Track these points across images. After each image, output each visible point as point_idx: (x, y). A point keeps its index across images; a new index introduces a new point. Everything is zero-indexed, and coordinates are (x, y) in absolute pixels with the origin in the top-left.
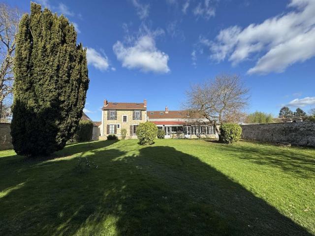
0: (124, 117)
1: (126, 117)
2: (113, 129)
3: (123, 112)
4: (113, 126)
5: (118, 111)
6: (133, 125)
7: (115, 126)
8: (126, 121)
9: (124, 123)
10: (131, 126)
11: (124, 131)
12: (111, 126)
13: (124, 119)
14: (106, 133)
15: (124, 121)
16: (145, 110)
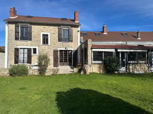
0: (44, 35)
1: (47, 35)
2: (26, 56)
3: (42, 27)
4: (26, 51)
5: (33, 26)
6: (59, 49)
7: (29, 50)
8: (47, 43)
9: (45, 47)
10: (55, 52)
11: (43, 59)
12: (21, 51)
13: (44, 39)
14: (14, 61)
15: (44, 43)
16: (77, 26)
